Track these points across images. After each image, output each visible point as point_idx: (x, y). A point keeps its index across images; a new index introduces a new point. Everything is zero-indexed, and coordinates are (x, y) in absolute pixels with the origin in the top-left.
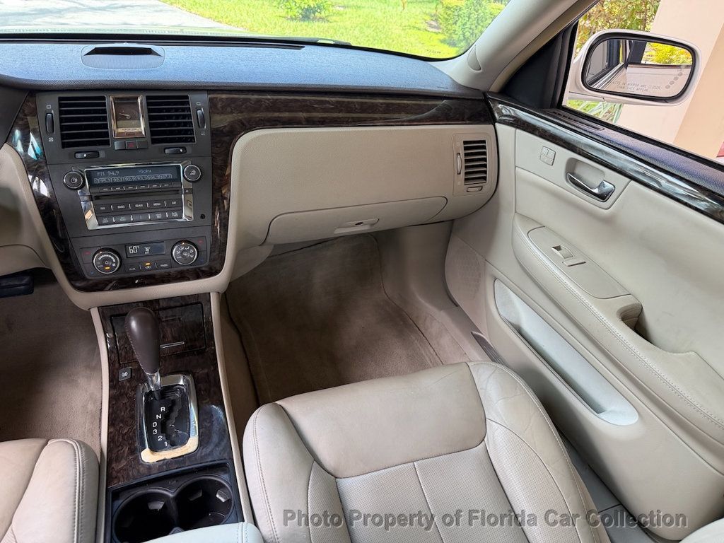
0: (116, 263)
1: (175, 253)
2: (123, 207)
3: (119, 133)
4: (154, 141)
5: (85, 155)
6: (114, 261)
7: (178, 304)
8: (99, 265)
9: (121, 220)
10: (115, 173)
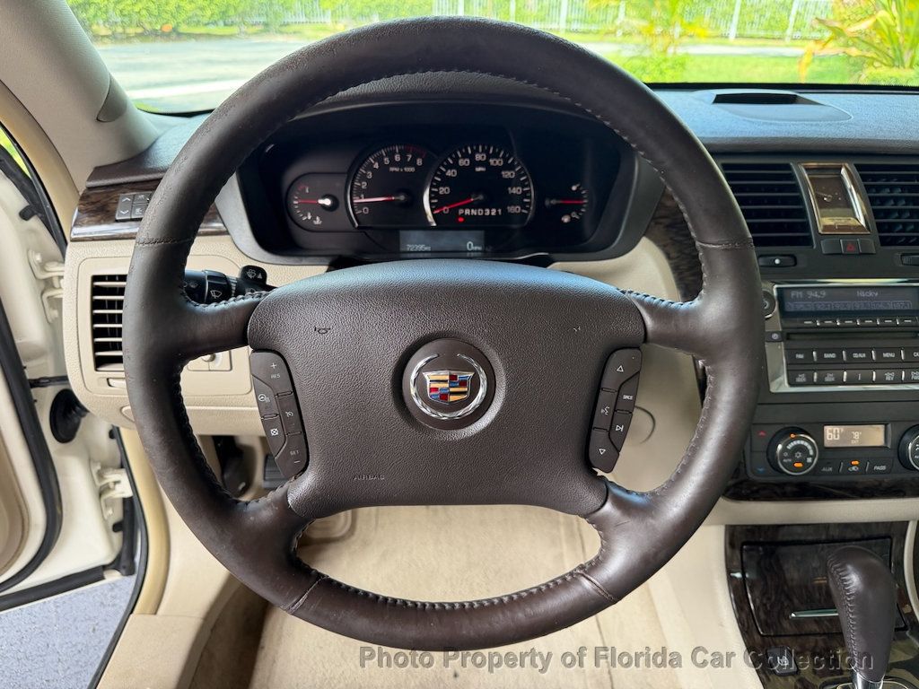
0: (813, 457)
1: (914, 449)
2: (833, 356)
3: (826, 228)
4: (885, 241)
5: (778, 262)
6: (811, 453)
7: (858, 536)
8: (786, 458)
9: (827, 379)
10: (819, 294)
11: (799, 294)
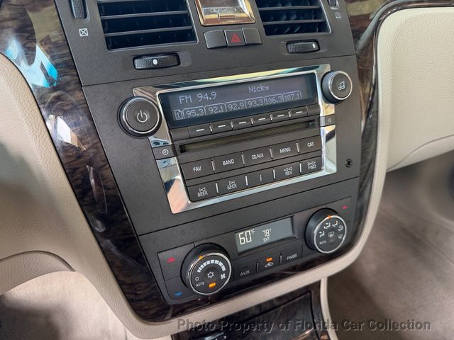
0: (226, 272)
1: (318, 234)
2: (231, 162)
4: (269, 31)
5: (155, 62)
6: (224, 269)
8: (198, 282)
9: (229, 188)
10: (209, 96)
11: (187, 97)
